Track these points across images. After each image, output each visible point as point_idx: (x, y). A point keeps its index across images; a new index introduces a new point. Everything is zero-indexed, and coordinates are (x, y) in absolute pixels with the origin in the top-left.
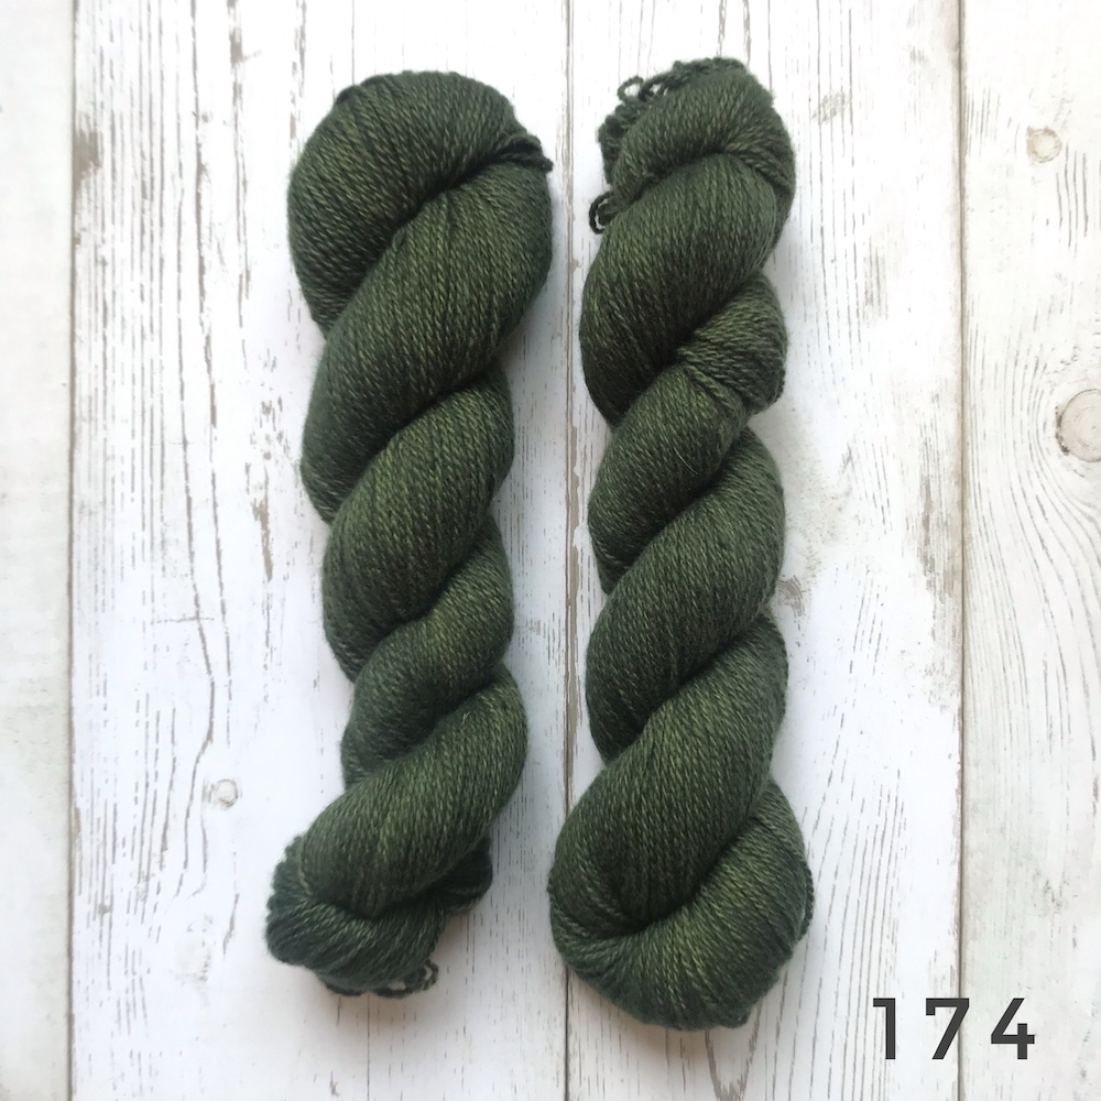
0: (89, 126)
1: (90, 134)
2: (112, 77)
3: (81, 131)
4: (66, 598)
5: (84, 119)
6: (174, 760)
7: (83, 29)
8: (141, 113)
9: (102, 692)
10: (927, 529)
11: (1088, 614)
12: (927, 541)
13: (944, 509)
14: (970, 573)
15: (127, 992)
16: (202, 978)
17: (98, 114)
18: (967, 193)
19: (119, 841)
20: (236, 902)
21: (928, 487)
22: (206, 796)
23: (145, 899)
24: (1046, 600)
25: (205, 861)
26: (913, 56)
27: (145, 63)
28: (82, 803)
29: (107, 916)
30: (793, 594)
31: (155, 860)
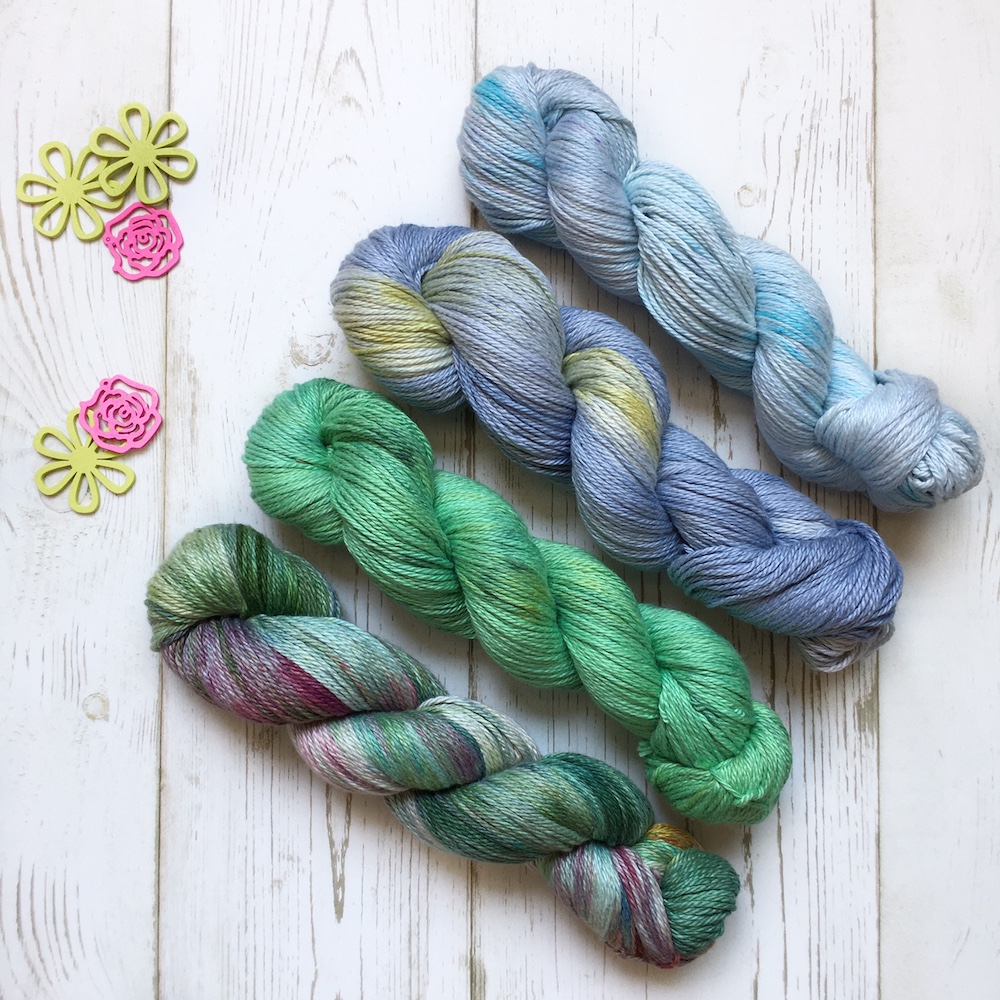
0: (865, 737)
1: (865, 730)
2: (847, 778)
3: (873, 734)
4: (878, 351)
5: (871, 744)
6: (789, 221)
7: (872, 817)
8: (822, 746)
9: (849, 276)
10: (193, 405)
11: (69, 338)
12: (193, 395)
13: (180, 421)
14: (161, 370)
15: (828, 37)
16: (767, 48)
17: (858, 747)
18: (157, 670)
19: (835, 157)
20: (739, 110)
21: (192, 436)
22: (763, 194)
23: (814, 110)
24: (102, 349)
25: (764, 142)
26: (197, 780)
27: (819, 788)
28: (866, 187)
29: (845, 96)
30: (298, 354)
31: (805, 142)
